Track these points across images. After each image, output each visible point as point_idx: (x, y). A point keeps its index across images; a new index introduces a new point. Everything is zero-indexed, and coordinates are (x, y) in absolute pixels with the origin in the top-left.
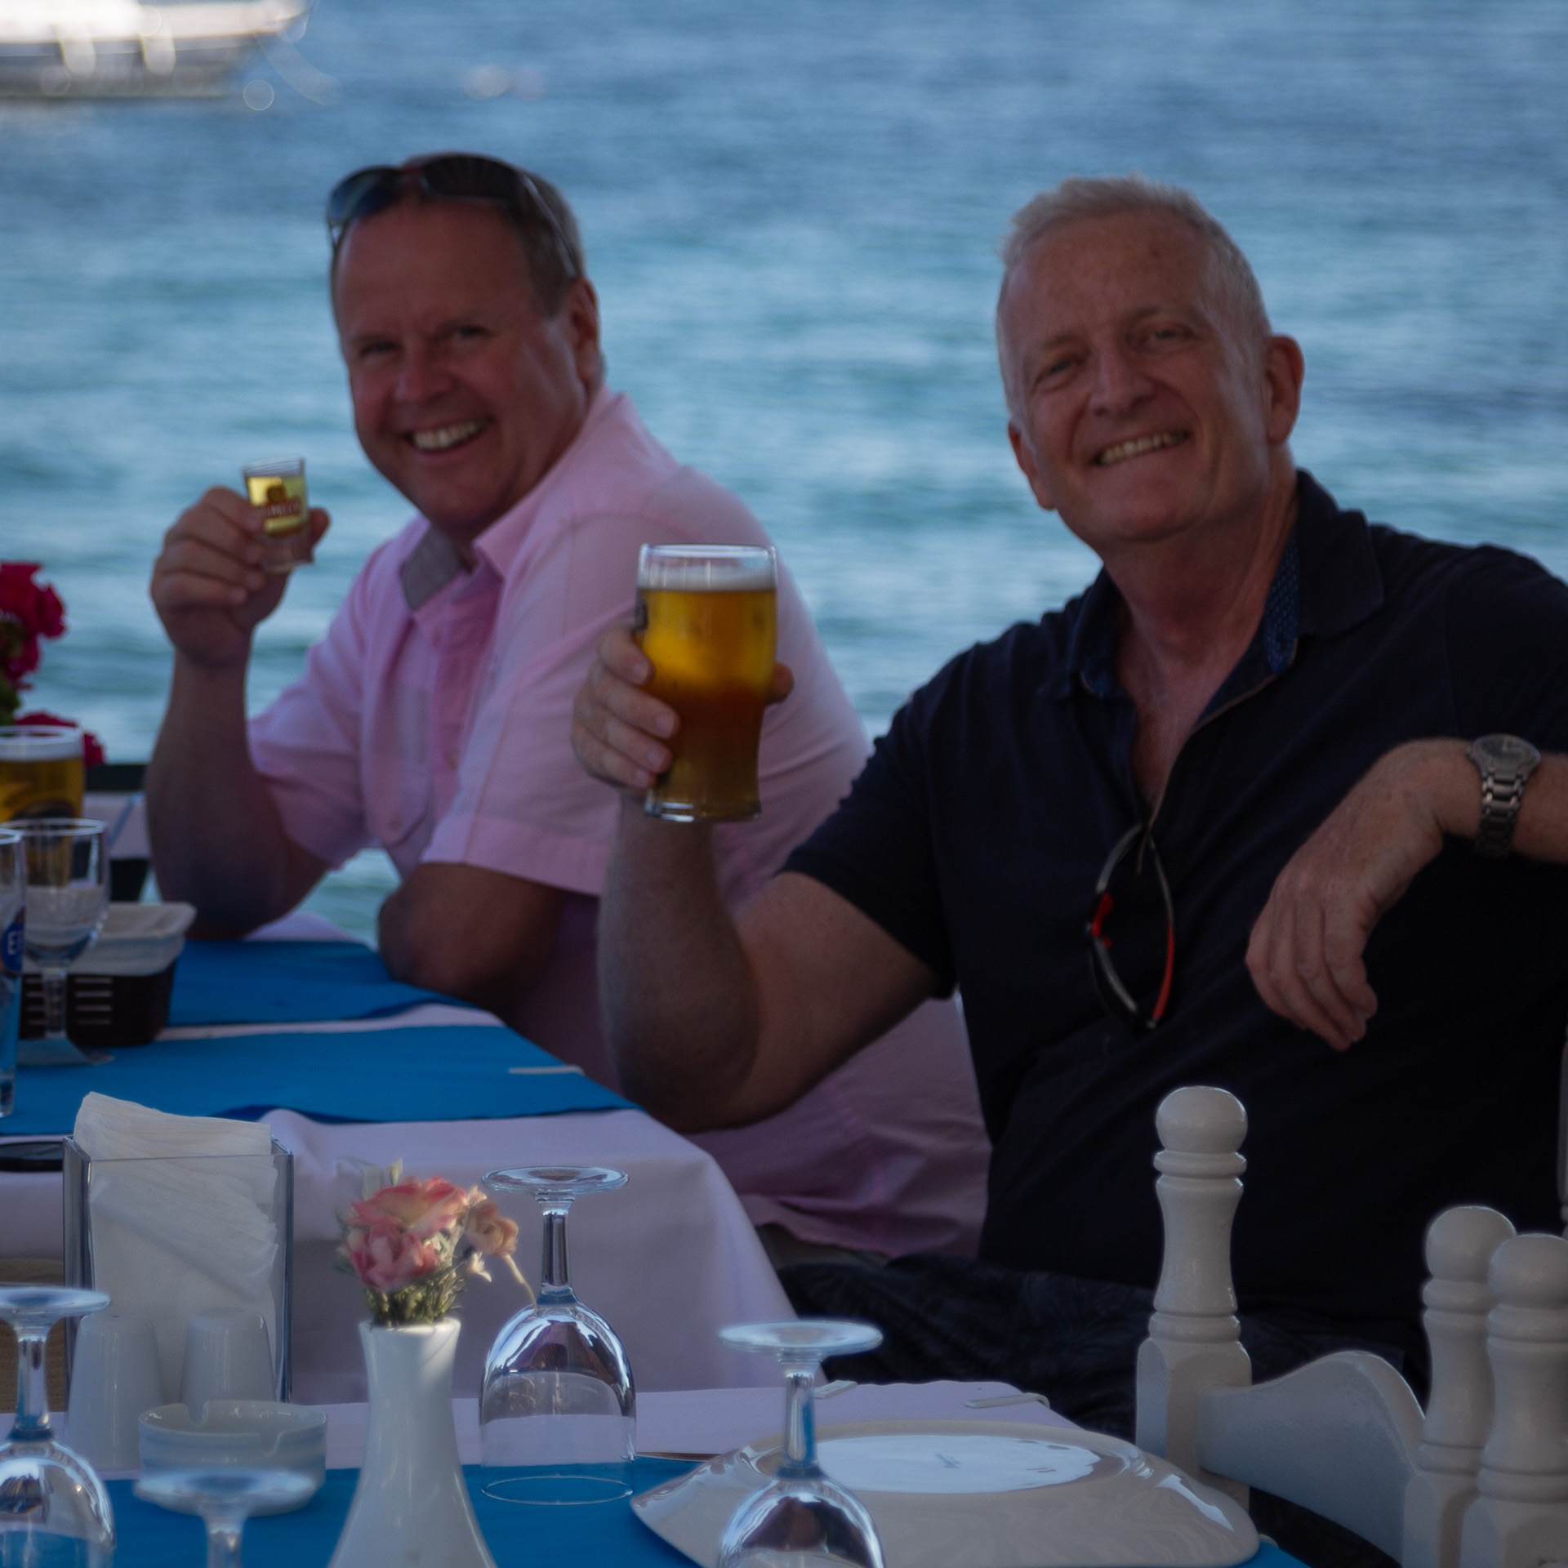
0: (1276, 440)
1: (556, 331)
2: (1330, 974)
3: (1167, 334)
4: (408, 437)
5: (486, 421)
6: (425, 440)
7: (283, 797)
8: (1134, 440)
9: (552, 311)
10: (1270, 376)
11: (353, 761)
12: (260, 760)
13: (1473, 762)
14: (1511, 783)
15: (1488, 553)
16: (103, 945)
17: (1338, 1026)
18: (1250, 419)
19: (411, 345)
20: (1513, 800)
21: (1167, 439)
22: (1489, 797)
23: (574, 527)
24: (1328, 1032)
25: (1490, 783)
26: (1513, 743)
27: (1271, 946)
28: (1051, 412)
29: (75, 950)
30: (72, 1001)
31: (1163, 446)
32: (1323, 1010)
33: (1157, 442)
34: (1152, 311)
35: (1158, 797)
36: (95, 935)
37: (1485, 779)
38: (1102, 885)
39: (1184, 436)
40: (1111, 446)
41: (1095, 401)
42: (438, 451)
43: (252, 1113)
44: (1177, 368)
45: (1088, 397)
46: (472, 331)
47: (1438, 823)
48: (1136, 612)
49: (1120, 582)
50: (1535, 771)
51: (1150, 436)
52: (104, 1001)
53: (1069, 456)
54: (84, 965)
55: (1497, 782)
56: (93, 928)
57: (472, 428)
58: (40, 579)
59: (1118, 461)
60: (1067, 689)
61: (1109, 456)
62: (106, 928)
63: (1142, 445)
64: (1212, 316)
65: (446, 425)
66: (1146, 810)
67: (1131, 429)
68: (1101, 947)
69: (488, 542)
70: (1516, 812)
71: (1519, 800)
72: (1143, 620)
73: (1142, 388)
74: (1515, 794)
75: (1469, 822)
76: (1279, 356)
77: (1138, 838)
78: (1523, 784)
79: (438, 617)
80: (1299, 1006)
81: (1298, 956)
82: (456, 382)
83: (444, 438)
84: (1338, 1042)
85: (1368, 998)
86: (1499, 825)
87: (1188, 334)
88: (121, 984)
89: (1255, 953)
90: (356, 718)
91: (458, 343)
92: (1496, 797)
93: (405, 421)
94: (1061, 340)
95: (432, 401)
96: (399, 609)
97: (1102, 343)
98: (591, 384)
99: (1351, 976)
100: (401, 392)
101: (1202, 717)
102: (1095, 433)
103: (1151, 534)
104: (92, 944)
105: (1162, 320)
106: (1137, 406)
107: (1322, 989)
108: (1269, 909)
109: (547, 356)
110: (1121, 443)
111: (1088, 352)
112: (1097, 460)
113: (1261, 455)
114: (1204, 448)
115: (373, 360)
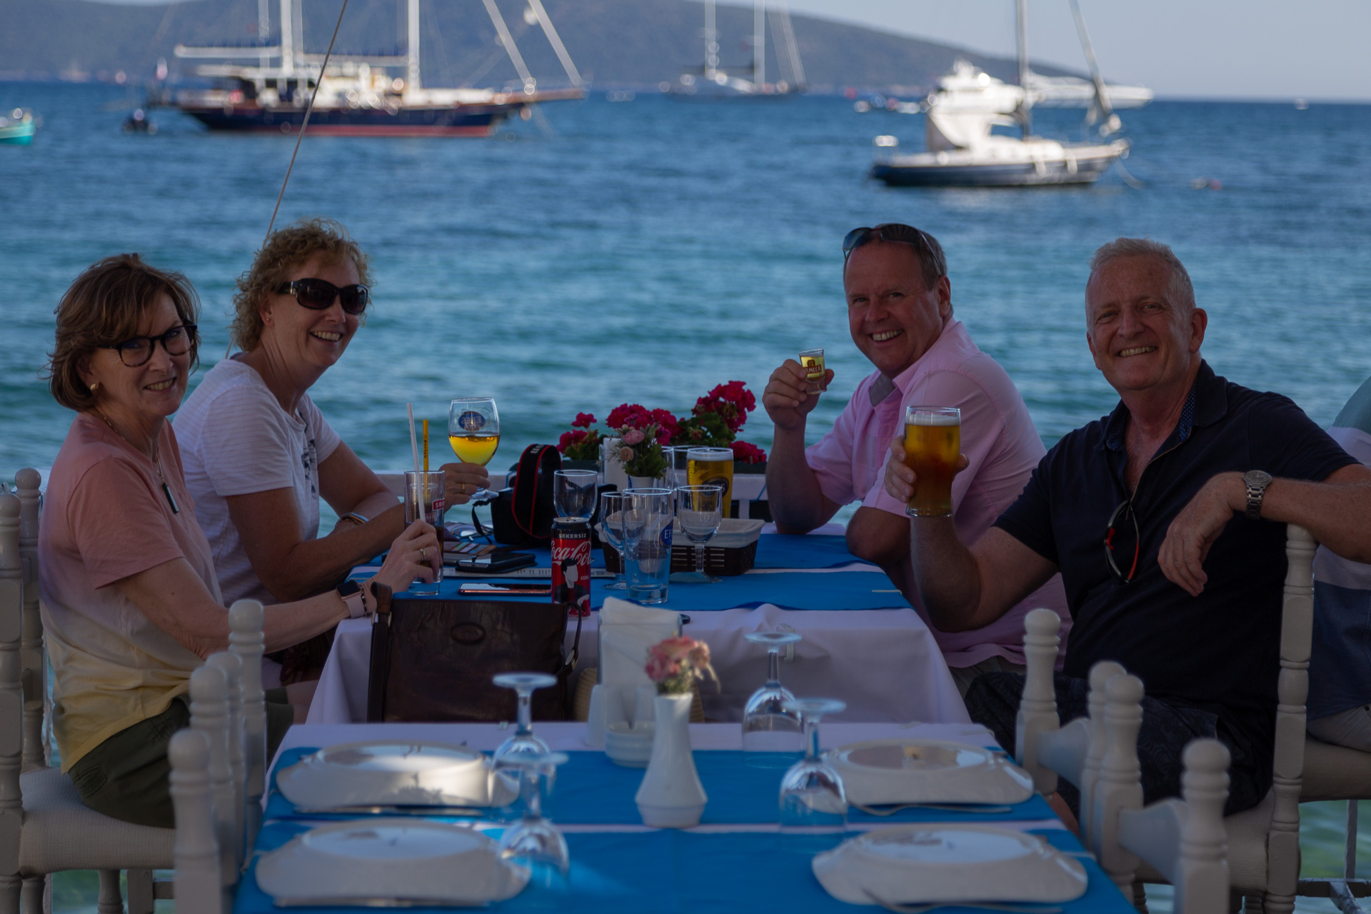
0: (1194, 351)
1: (932, 296)
2: (1186, 566)
3: (1152, 306)
4: (871, 335)
5: (901, 331)
6: (877, 337)
7: (822, 479)
8: (1134, 348)
9: (930, 289)
10: (1193, 324)
11: (849, 465)
12: (810, 462)
13: (1244, 481)
14: (1258, 490)
15: (1271, 396)
16: (718, 535)
17: (1193, 587)
18: (1182, 342)
19: (873, 298)
20: (1260, 496)
21: (1147, 348)
22: (1250, 496)
23: (930, 376)
24: (1189, 589)
25: (1250, 490)
26: (1260, 473)
27: (1166, 554)
28: (1102, 334)
29: (709, 537)
30: (708, 557)
31: (1146, 352)
32: (1186, 580)
33: (1143, 350)
34: (1147, 298)
35: (1135, 489)
36: (715, 532)
37: (1248, 488)
38: (1110, 524)
39: (1155, 348)
40: (1125, 349)
41: (1120, 332)
42: (882, 341)
43: (753, 606)
44: (1154, 321)
45: (1118, 329)
46: (897, 294)
47: (1230, 506)
48: (1132, 414)
49: (1125, 403)
50: (1269, 485)
51: (1141, 347)
52: (721, 558)
53: (1108, 351)
54: (712, 543)
55: (1252, 489)
56: (715, 529)
57: (896, 333)
58: (745, 388)
59: (1127, 356)
60: (1103, 448)
61: (1124, 353)
62: (720, 529)
63: (1137, 351)
64: (1171, 300)
65: (885, 332)
66: (1130, 494)
67: (1134, 344)
68: (1108, 549)
69: (897, 380)
70: (1261, 502)
71: (1262, 497)
72: (1136, 418)
73: (1139, 328)
74: (1260, 494)
75: (1243, 506)
76: (1198, 317)
77: (1127, 505)
78: (1264, 490)
79: (881, 409)
80: (1176, 578)
81: (1175, 559)
82: (889, 314)
83: (884, 337)
84: (1195, 594)
85: (1203, 576)
86: (1255, 507)
87: (1160, 307)
88: (728, 551)
89: (1160, 558)
90: (851, 448)
91: (892, 299)
92: (1252, 496)
93: (870, 329)
94: (1109, 305)
95: (879, 321)
96: (869, 406)
97: (1125, 308)
98: (946, 318)
99: (1196, 567)
100: (867, 318)
101: (1152, 459)
102: (1118, 344)
103: (1138, 387)
104: (714, 536)
105: (1150, 301)
106: (1135, 336)
107: (1184, 571)
108: (1166, 540)
109: (926, 305)
110: (1129, 349)
111: (1120, 311)
112: (1119, 354)
113: (1186, 358)
114: (1162, 354)
115: (858, 304)
